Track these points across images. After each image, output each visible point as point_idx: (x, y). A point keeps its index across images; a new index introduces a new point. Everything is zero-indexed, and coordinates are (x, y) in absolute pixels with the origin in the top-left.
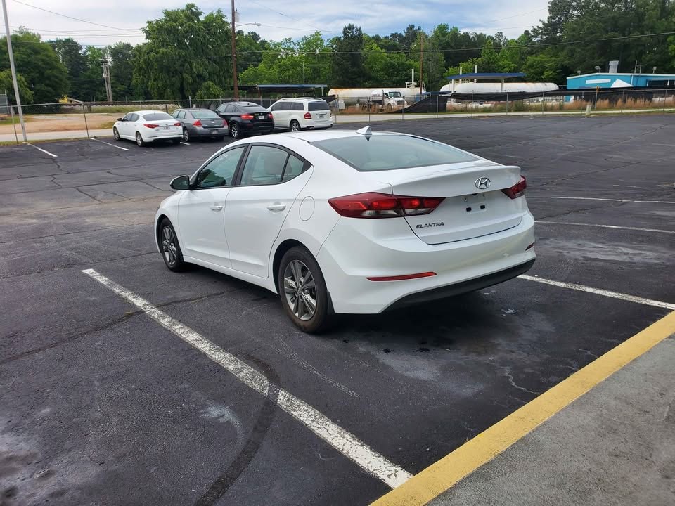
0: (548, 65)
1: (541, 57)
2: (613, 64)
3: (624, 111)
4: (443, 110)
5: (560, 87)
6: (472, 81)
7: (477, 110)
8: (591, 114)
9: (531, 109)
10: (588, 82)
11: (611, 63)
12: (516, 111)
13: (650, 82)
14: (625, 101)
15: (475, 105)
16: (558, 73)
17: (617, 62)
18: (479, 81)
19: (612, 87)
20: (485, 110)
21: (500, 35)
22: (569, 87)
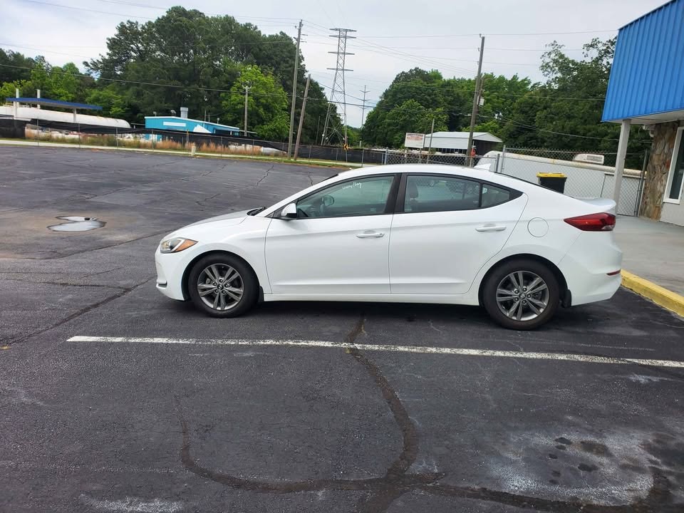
0: (114, 101)
1: (107, 92)
2: (184, 110)
3: (223, 155)
4: (22, 136)
5: (132, 126)
6: (35, 106)
7: (63, 141)
8: (196, 155)
9: (124, 145)
10: (166, 124)
11: (182, 109)
12: (109, 145)
13: (216, 130)
14: (208, 145)
15: (56, 134)
16: (127, 111)
17: (187, 109)
18: (43, 108)
19: (194, 131)
20: (73, 141)
21: (42, 58)
22: (148, 125)
